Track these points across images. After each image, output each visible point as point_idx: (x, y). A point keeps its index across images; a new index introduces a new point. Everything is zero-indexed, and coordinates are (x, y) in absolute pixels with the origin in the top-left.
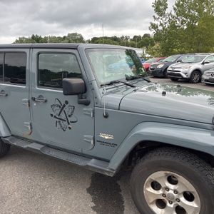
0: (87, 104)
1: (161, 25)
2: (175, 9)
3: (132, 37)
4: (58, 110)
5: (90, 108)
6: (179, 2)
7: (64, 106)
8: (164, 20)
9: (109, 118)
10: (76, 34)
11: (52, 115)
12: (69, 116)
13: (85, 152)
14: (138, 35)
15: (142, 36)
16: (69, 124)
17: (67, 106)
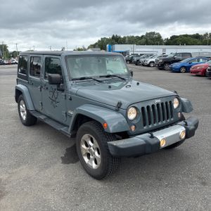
10: (154, 33)
16: (56, 103)
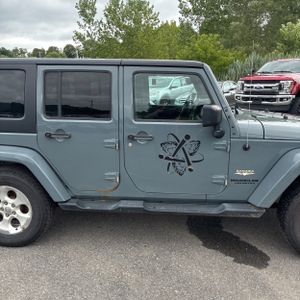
0: (220, 136)
1: (89, 35)
2: (106, 16)
3: (31, 51)
4: (172, 149)
5: (223, 142)
6: (110, 7)
7: (184, 142)
8: (93, 29)
9: (251, 149)
11: (161, 157)
12: (191, 154)
13: (211, 197)
14: (40, 48)
15: (46, 49)
16: (189, 164)
17: (187, 142)
